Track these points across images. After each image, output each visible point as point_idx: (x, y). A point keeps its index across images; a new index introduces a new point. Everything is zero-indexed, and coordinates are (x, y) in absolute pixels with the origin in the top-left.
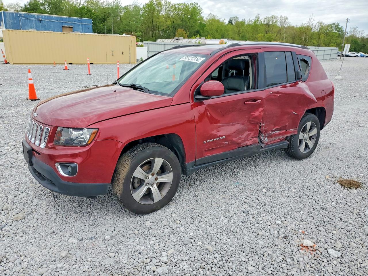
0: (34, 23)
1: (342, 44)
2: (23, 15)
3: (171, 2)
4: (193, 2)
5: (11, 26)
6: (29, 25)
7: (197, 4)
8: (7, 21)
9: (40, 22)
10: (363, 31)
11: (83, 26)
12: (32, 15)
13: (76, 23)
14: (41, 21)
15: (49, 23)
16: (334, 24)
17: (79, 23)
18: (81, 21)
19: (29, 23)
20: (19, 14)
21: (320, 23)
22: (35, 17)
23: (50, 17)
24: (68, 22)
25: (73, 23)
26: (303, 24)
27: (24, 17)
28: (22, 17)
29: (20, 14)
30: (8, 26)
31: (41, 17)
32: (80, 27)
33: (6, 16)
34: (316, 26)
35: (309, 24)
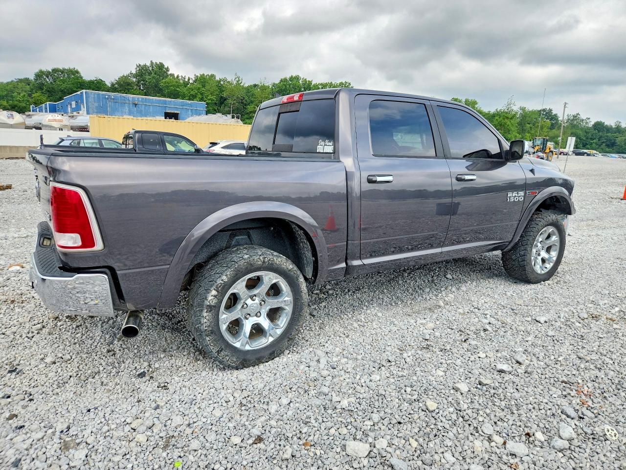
0: (127, 108)
1: (559, 136)
2: (112, 97)
3: (312, 81)
4: (344, 82)
5: (95, 111)
6: (120, 110)
7: (350, 84)
8: (90, 104)
9: (134, 106)
10: (589, 119)
11: (194, 111)
12: (124, 97)
13: (185, 107)
14: (137, 104)
15: (147, 108)
16: (544, 110)
17: (188, 108)
18: (191, 105)
19: (120, 108)
20: (106, 95)
21: (523, 109)
22: (129, 100)
23: (149, 99)
24: (172, 106)
25: (180, 107)
26: (498, 110)
27: (113, 99)
28: (111, 99)
29: (109, 95)
30: (90, 110)
31: (136, 99)
32: (190, 112)
33: (89, 97)
34: (517, 113)
35: (508, 110)
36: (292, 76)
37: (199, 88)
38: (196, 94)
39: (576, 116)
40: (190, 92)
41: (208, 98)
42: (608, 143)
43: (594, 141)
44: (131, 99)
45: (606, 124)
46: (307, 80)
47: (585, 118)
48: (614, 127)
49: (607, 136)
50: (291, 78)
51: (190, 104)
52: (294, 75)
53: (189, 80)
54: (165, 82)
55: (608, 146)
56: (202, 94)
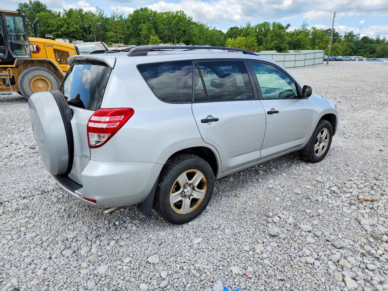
3: (156, 11)
10: (359, 35)
16: (330, 30)
21: (314, 28)
26: (296, 30)
34: (309, 31)
35: (303, 29)
36: (142, 8)
37: (66, 19)
38: (63, 24)
39: (351, 33)
40: (58, 23)
41: (74, 27)
42: (371, 51)
43: (362, 50)
45: (370, 38)
46: (153, 10)
47: (356, 35)
48: (375, 40)
49: (370, 46)
50: (142, 10)
52: (143, 7)
53: (59, 13)
54: (39, 16)
55: (370, 53)
56: (68, 24)
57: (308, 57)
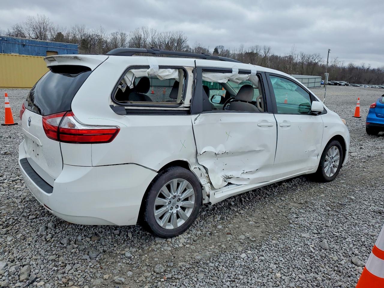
0: (17, 47)
2: (6, 39)
6: (12, 48)
9: (23, 46)
11: (69, 51)
12: (15, 39)
13: (61, 48)
14: (25, 45)
15: (32, 48)
17: (65, 48)
20: (1, 38)
22: (18, 41)
23: (34, 41)
24: (52, 47)
25: (59, 47)
28: (5, 40)
29: (3, 38)
31: (24, 41)
32: (66, 52)
44: (20, 41)
51: (65, 45)
57: (311, 81)
